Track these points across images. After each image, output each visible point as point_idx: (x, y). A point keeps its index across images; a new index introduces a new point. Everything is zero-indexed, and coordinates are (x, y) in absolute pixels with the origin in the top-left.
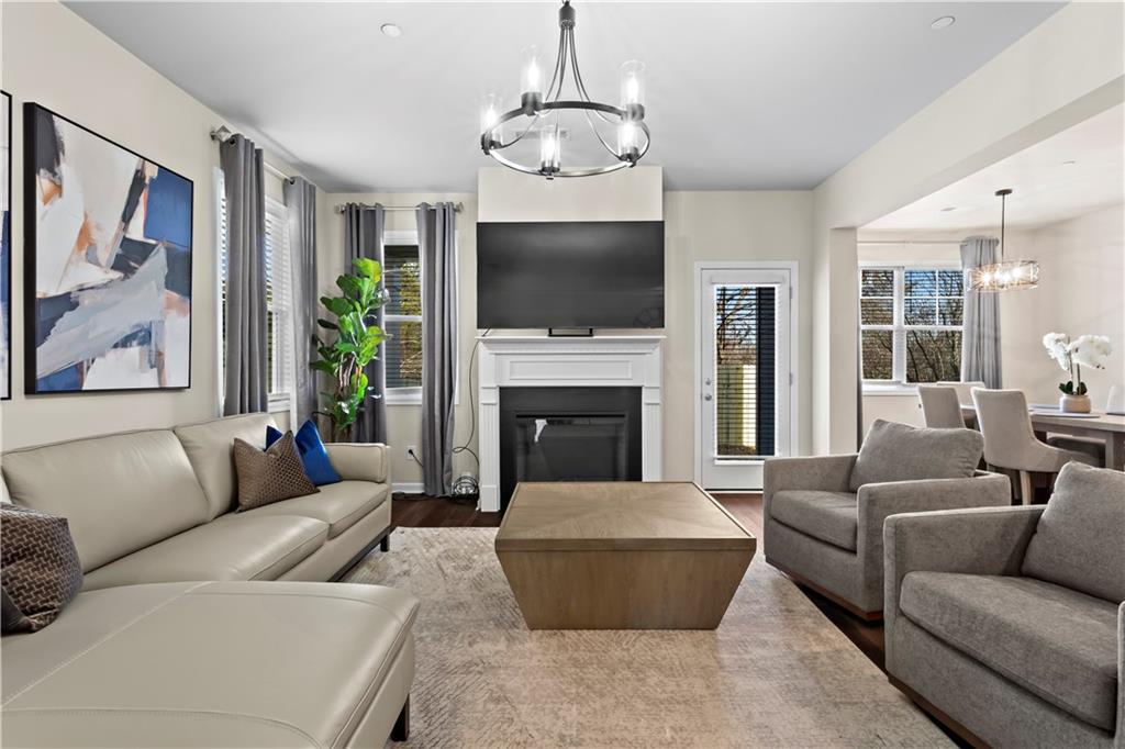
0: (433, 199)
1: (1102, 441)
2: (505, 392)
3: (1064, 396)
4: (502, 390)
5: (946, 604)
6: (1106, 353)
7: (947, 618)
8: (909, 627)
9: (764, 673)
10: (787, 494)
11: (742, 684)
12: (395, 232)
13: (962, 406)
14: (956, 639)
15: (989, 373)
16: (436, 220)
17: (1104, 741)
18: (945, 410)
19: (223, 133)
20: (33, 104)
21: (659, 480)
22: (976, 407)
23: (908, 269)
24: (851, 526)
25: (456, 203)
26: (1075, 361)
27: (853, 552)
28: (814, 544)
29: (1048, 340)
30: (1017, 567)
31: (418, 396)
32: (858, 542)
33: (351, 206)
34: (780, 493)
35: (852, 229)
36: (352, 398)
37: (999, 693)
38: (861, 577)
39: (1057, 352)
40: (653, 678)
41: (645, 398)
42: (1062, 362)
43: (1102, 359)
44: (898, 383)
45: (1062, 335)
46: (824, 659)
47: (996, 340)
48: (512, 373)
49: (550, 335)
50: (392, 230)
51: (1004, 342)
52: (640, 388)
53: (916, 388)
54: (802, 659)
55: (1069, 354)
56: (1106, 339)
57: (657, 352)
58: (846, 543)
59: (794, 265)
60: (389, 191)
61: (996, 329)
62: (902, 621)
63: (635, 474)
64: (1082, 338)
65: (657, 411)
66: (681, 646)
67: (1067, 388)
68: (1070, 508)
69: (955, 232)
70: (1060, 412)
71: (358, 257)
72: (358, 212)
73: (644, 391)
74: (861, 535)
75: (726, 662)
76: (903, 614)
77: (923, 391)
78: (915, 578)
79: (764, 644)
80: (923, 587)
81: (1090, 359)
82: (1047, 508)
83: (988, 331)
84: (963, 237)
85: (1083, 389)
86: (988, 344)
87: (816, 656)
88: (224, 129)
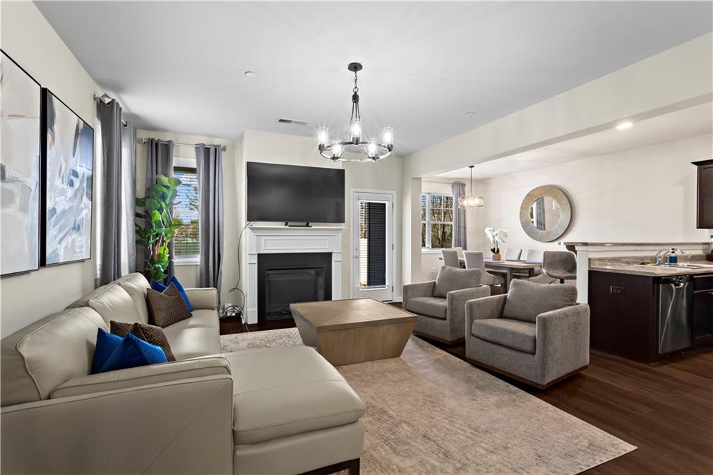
0: (207, 141)
1: (505, 271)
2: (261, 257)
3: (493, 253)
4: (259, 255)
5: (489, 327)
6: (506, 236)
7: (489, 332)
8: (475, 339)
9: (426, 367)
10: (414, 299)
11: (421, 372)
12: (180, 159)
13: (459, 259)
14: (492, 339)
15: (462, 243)
16: (210, 154)
17: (533, 356)
18: (452, 259)
19: (106, 99)
20: (46, 89)
21: (341, 299)
22: (465, 259)
23: (432, 195)
24: (444, 309)
25: (223, 145)
26: (496, 239)
27: (445, 319)
28: (428, 319)
29: (487, 230)
30: (501, 316)
31: (197, 259)
32: (447, 315)
33: (152, 140)
34: (411, 299)
35: (420, 179)
36: (162, 262)
37: (505, 352)
38: (449, 328)
39: (490, 235)
40: (390, 375)
41: (334, 258)
42: (492, 239)
43: (504, 238)
44: (428, 247)
45: (491, 229)
46: (442, 359)
47: (465, 228)
48: (265, 246)
49: (286, 224)
50: (178, 157)
51: (468, 229)
52: (330, 254)
53: (440, 251)
54: (435, 360)
55: (494, 237)
56: (506, 231)
57: (340, 235)
58: (442, 316)
59: (394, 193)
60: (176, 133)
61: (465, 224)
62: (472, 338)
63: (328, 297)
64: (499, 230)
65: (340, 264)
66: (391, 364)
67: (493, 250)
68: (515, 294)
69: (450, 179)
70: (491, 260)
71: (157, 173)
72: (157, 144)
73: (333, 255)
74: (448, 312)
75: (411, 366)
76: (473, 335)
77: (443, 252)
78: (477, 321)
79: (420, 358)
80: (480, 324)
81: (501, 239)
82: (508, 294)
83: (462, 225)
84: (453, 182)
85: (498, 251)
86: (462, 230)
87: (439, 359)
88: (106, 96)
